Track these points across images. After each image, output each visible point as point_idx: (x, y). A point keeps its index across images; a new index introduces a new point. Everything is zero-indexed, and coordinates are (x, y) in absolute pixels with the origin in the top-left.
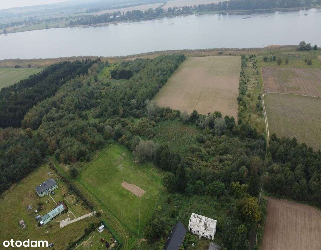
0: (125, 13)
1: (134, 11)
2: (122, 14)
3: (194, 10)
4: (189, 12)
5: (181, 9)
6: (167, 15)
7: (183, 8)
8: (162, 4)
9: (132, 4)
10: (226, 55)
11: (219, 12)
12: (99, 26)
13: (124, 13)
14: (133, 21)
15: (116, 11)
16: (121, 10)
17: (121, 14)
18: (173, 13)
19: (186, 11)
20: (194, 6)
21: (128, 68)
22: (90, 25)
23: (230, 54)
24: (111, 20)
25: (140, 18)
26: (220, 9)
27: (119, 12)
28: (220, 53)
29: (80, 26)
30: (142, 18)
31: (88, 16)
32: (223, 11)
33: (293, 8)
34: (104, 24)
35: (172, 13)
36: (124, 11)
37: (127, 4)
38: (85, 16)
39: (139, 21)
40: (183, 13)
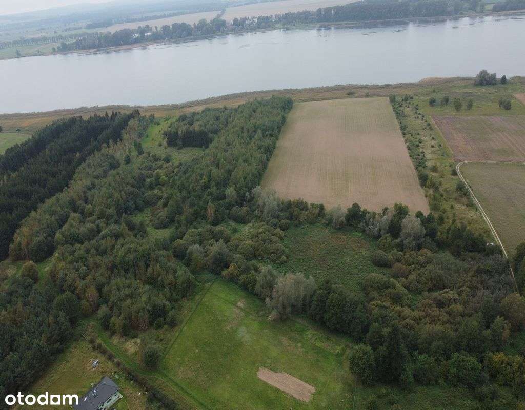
0: (159, 29)
1: (175, 25)
2: (154, 30)
3: (276, 22)
4: (269, 26)
5: (256, 20)
6: (232, 30)
7: (259, 18)
8: (220, 12)
9: (167, 13)
10: (362, 96)
11: (319, 24)
12: (116, 51)
13: (156, 28)
14: (175, 42)
15: (143, 24)
16: (152, 24)
17: (151, 30)
18: (243, 28)
19: (264, 24)
20: (276, 16)
21: (196, 127)
22: (99, 51)
23: (367, 96)
24: (136, 41)
25: (187, 36)
26: (318, 21)
27: (147, 26)
28: (350, 94)
29: (81, 52)
30: (191, 35)
31: (93, 34)
32: (326, 24)
33: (437, 18)
34: (124, 47)
35: (240, 27)
36: (157, 25)
37: (159, 14)
38: (88, 34)
39: (186, 41)
40: (259, 27)
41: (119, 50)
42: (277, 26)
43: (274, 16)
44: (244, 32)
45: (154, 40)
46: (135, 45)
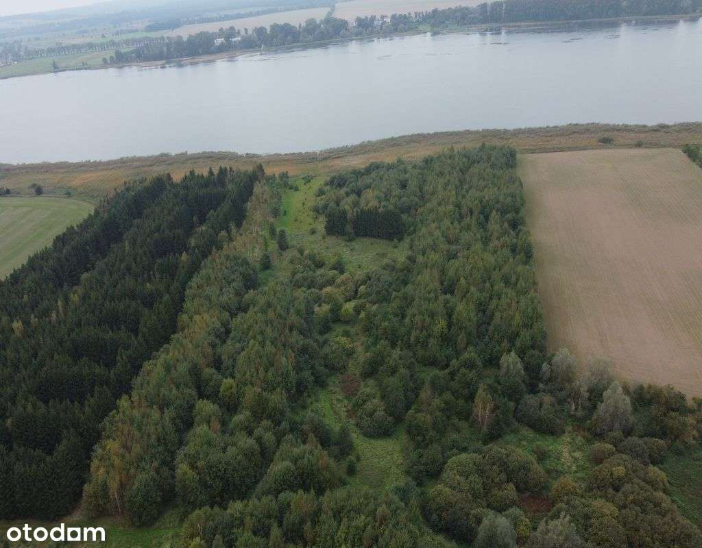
0: (250, 32)
1: (275, 27)
2: (243, 33)
3: (420, 23)
4: (410, 29)
5: (388, 20)
6: (357, 35)
7: (393, 17)
8: (328, 9)
9: (254, 10)
10: (629, 146)
12: (192, 64)
13: (246, 30)
14: (276, 52)
15: (226, 25)
16: (239, 24)
17: (239, 33)
18: (372, 32)
19: (402, 26)
20: (416, 14)
22: (168, 63)
23: (639, 145)
24: (221, 50)
25: (293, 43)
26: (484, 21)
27: (232, 28)
28: (606, 142)
29: (143, 64)
30: (298, 42)
31: (156, 39)
34: (206, 58)
35: (367, 30)
36: (246, 25)
37: (242, 12)
38: (151, 40)
39: (290, 49)
40: (396, 30)
41: (197, 63)
42: (421, 28)
43: (413, 15)
44: (375, 37)
45: (246, 48)
46: (218, 55)
